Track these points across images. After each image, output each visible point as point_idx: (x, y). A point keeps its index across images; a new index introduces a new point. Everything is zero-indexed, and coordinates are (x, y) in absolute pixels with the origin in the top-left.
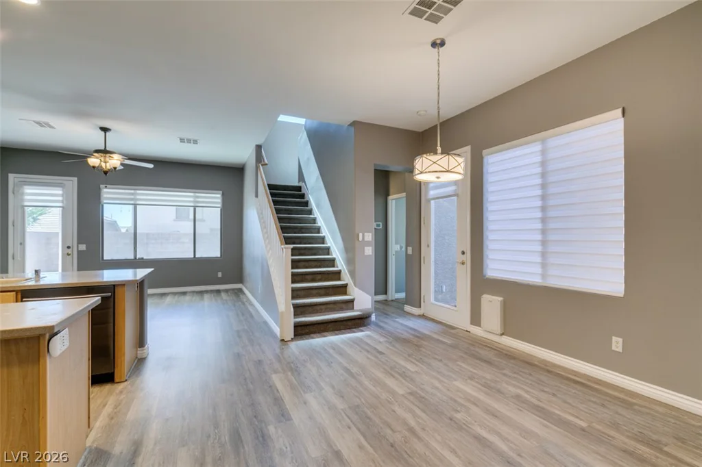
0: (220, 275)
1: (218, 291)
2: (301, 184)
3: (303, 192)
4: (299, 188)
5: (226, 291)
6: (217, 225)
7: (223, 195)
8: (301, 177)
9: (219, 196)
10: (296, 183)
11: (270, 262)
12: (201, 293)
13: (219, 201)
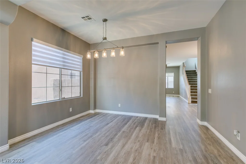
0: (174, 92)
1: (173, 96)
2: (196, 70)
3: (196, 72)
4: (195, 71)
5: (175, 96)
6: (173, 80)
7: (174, 73)
8: (196, 68)
9: (173, 74)
10: (194, 69)
11: (186, 90)
12: (170, 96)
13: (173, 75)
